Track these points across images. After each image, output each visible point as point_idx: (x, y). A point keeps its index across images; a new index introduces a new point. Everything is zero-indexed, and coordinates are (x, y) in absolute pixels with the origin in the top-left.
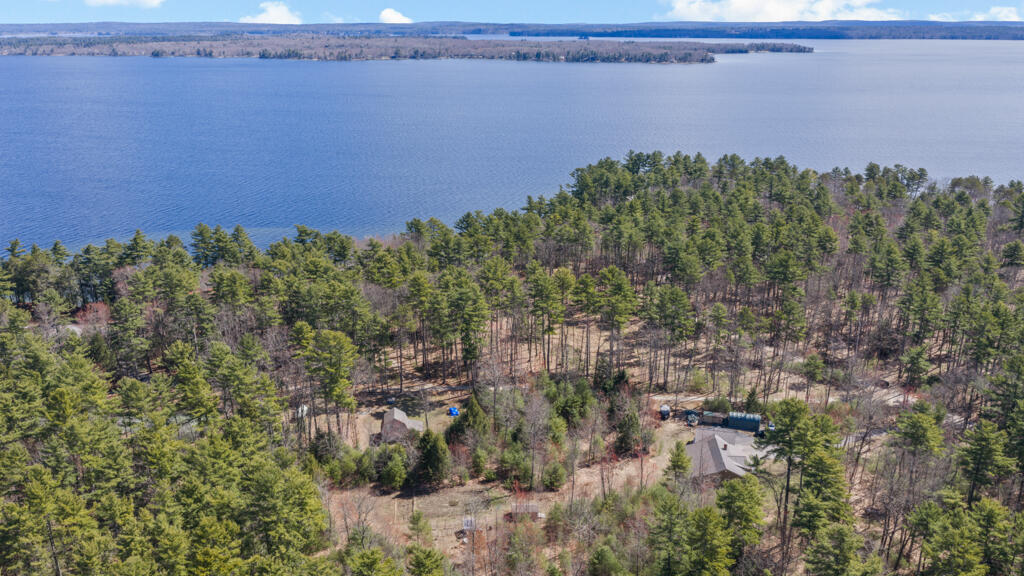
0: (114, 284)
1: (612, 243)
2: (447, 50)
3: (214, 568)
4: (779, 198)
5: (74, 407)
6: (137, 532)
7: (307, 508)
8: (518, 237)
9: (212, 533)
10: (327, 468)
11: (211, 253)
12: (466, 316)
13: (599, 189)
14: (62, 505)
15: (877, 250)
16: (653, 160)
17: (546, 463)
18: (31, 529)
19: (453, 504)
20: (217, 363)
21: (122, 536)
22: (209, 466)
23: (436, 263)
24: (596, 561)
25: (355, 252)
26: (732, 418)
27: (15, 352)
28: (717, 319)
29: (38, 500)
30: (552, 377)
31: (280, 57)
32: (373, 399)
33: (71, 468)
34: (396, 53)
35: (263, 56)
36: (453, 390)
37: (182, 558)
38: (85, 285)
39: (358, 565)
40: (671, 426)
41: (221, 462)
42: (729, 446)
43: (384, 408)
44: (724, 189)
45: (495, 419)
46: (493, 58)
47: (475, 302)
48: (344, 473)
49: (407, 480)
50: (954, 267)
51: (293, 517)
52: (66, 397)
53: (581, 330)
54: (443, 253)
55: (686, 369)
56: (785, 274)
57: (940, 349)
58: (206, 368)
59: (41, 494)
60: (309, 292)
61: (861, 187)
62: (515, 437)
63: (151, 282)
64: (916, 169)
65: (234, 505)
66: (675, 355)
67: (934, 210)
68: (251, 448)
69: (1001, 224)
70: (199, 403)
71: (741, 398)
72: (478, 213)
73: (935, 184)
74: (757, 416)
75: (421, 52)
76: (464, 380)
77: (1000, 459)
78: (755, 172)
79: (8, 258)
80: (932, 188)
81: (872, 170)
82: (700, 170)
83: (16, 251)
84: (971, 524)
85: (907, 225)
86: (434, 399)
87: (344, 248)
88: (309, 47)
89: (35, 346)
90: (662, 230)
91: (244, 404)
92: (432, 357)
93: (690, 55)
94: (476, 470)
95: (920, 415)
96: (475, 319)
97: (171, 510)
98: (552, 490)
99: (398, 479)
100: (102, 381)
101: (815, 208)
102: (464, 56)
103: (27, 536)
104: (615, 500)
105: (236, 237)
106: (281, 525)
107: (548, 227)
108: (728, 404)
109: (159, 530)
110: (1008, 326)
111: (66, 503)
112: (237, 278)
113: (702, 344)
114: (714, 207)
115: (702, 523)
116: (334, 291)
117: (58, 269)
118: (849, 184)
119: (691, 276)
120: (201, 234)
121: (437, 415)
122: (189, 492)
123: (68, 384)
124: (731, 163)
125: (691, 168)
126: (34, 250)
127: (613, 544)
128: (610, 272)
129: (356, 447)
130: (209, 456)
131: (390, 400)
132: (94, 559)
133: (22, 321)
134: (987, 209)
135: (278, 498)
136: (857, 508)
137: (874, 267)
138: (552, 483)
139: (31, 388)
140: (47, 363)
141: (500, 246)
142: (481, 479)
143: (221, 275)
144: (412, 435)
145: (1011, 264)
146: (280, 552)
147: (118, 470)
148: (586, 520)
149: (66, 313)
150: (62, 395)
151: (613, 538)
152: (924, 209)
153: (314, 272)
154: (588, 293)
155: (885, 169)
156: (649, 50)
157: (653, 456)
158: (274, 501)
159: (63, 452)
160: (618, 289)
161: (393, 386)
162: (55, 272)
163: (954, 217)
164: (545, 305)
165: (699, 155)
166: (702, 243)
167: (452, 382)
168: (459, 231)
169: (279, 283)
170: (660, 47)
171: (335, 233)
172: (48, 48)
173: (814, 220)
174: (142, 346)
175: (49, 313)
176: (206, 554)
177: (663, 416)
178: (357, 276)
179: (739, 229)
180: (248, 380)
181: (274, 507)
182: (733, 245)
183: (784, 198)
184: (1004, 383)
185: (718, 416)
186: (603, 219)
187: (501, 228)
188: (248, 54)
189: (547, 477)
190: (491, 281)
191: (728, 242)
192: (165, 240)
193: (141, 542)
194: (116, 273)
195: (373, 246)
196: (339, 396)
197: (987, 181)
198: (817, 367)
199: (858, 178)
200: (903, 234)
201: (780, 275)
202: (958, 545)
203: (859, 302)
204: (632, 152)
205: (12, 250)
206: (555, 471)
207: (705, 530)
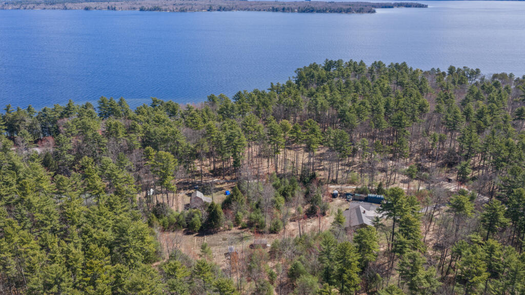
0: (58, 127)
1: (313, 107)
2: (236, 6)
3: (95, 270)
4: (401, 84)
5: (32, 190)
6: (58, 252)
7: (146, 241)
8: (264, 104)
9: (95, 253)
10: (161, 221)
11: (108, 111)
12: (234, 145)
13: (309, 79)
14: (22, 238)
15: (449, 111)
16: (338, 64)
17: (272, 219)
18: (6, 250)
19: (224, 239)
20: (105, 168)
21: (50, 254)
22: (97, 219)
23: (221, 117)
24: (293, 269)
25: (180, 111)
26: (370, 197)
27: (4, 162)
28: (363, 146)
29: (10, 236)
30: (278, 175)
31: (150, 10)
32: (187, 186)
33: (28, 220)
34: (210, 8)
35: (141, 10)
36: (228, 182)
37: (79, 265)
38: (44, 127)
39: (168, 269)
40: (338, 201)
41: (103, 218)
42: (366, 211)
43: (193, 191)
44: (373, 79)
45: (248, 197)
46: (260, 10)
47: (239, 137)
48: (170, 223)
49: (201, 227)
50: (488, 120)
51: (138, 245)
52: (27, 184)
53: (294, 152)
54: (225, 112)
55: (347, 172)
56: (400, 123)
57: (480, 163)
58: (100, 170)
59: (12, 233)
60: (154, 132)
61: (445, 78)
62: (257, 206)
63: (75, 126)
64: (474, 69)
65: (108, 238)
66: (342, 165)
67: (481, 91)
68: (120, 211)
69: (516, 98)
70: (95, 188)
71: (375, 187)
72: (245, 92)
73: (484, 76)
74: (382, 196)
75: (223, 7)
76: (234, 177)
77: (502, 219)
78: (390, 70)
79: (5, 113)
80: (482, 79)
81: (451, 70)
82: (362, 69)
83: (9, 110)
84: (481, 252)
85: (466, 98)
86: (218, 187)
87: (174, 109)
88: (165, 5)
89: (14, 158)
90: (338, 101)
91: (118, 188)
92: (218, 165)
93: (363, 9)
94: (237, 222)
95: (461, 196)
96: (239, 146)
97: (76, 241)
98: (275, 233)
99: (197, 226)
100: (46, 176)
101: (420, 89)
102: (245, 10)
103: (4, 254)
104: (305, 238)
105: (120, 104)
106: (132, 250)
107: (280, 98)
108: (368, 191)
109: (69, 251)
110: (513, 151)
111: (24, 237)
112: (119, 124)
113: (357, 159)
114: (367, 89)
115: (343, 250)
116: (167, 131)
117: (31, 119)
118: (438, 77)
119: (352, 124)
120: (103, 102)
121: (218, 194)
122: (86, 232)
123: (30, 178)
124: (378, 65)
125: (357, 68)
126: (18, 110)
127: (303, 260)
128: (309, 122)
129: (177, 211)
130: (97, 214)
131: (195, 187)
132: (36, 265)
133: (9, 146)
134: (509, 90)
135: (130, 236)
136: (430, 243)
137: (447, 120)
138: (275, 229)
139: (11, 180)
140: (20, 167)
141: (254, 109)
142: (239, 227)
143: (110, 123)
144: (205, 205)
145: (519, 119)
146: (131, 263)
147: (51, 221)
148: (290, 248)
149: (31, 142)
150: (25, 183)
151: (303, 257)
152: (476, 90)
153: (158, 121)
154: (297, 133)
155: (458, 68)
156: (341, 6)
157: (328, 216)
158: (127, 237)
159: (25, 212)
160: (313, 131)
161: (197, 179)
162: (28, 121)
163: (491, 94)
164: (275, 139)
165: (362, 61)
166: (358, 108)
167: (228, 178)
168: (235, 101)
169: (140, 127)
170: (347, 5)
171: (170, 102)
172: (31, 6)
173: (418, 96)
174: (71, 159)
175: (23, 142)
176: (91, 263)
177: (334, 196)
178: (180, 124)
179: (378, 100)
180: (120, 176)
181: (128, 240)
182: (374, 108)
183: (403, 84)
184: (508, 180)
185: (363, 197)
186: (309, 95)
187: (255, 99)
188: (134, 8)
189: (272, 226)
190: (248, 127)
191: (373, 107)
192: (85, 105)
193: (60, 257)
194: (59, 122)
195: (189, 108)
196: (167, 185)
197: (511, 75)
198: (414, 171)
199: (444, 74)
200: (464, 103)
201: (398, 124)
202: (474, 262)
203: (437, 138)
204: (327, 60)
205: (7, 110)
206: (277, 223)
207: (345, 253)
